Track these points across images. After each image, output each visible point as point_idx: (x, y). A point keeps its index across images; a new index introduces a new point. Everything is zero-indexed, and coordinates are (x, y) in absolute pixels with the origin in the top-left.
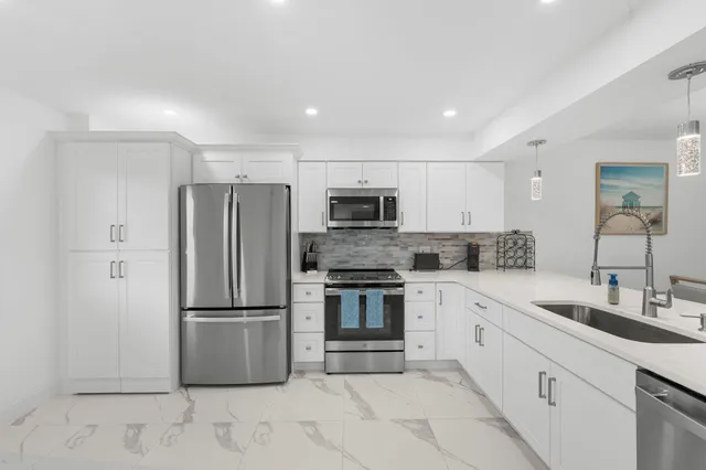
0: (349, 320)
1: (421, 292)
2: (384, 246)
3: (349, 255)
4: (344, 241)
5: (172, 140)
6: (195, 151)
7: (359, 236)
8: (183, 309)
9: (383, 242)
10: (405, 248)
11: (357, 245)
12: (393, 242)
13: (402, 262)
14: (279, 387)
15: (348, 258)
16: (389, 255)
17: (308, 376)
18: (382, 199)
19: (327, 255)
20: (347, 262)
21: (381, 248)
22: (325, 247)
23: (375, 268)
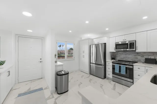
0: (117, 71)
1: (139, 68)
2: (135, 55)
3: (124, 57)
4: (122, 54)
5: (89, 39)
6: (92, 39)
7: (127, 53)
8: (90, 63)
9: (134, 54)
10: (143, 56)
11: (126, 55)
12: (138, 55)
13: (141, 60)
14: (102, 79)
15: (124, 58)
16: (137, 58)
17: (109, 80)
18: (129, 43)
19: (118, 57)
20: (123, 59)
21: (134, 56)
22: (118, 55)
23: (132, 61)
